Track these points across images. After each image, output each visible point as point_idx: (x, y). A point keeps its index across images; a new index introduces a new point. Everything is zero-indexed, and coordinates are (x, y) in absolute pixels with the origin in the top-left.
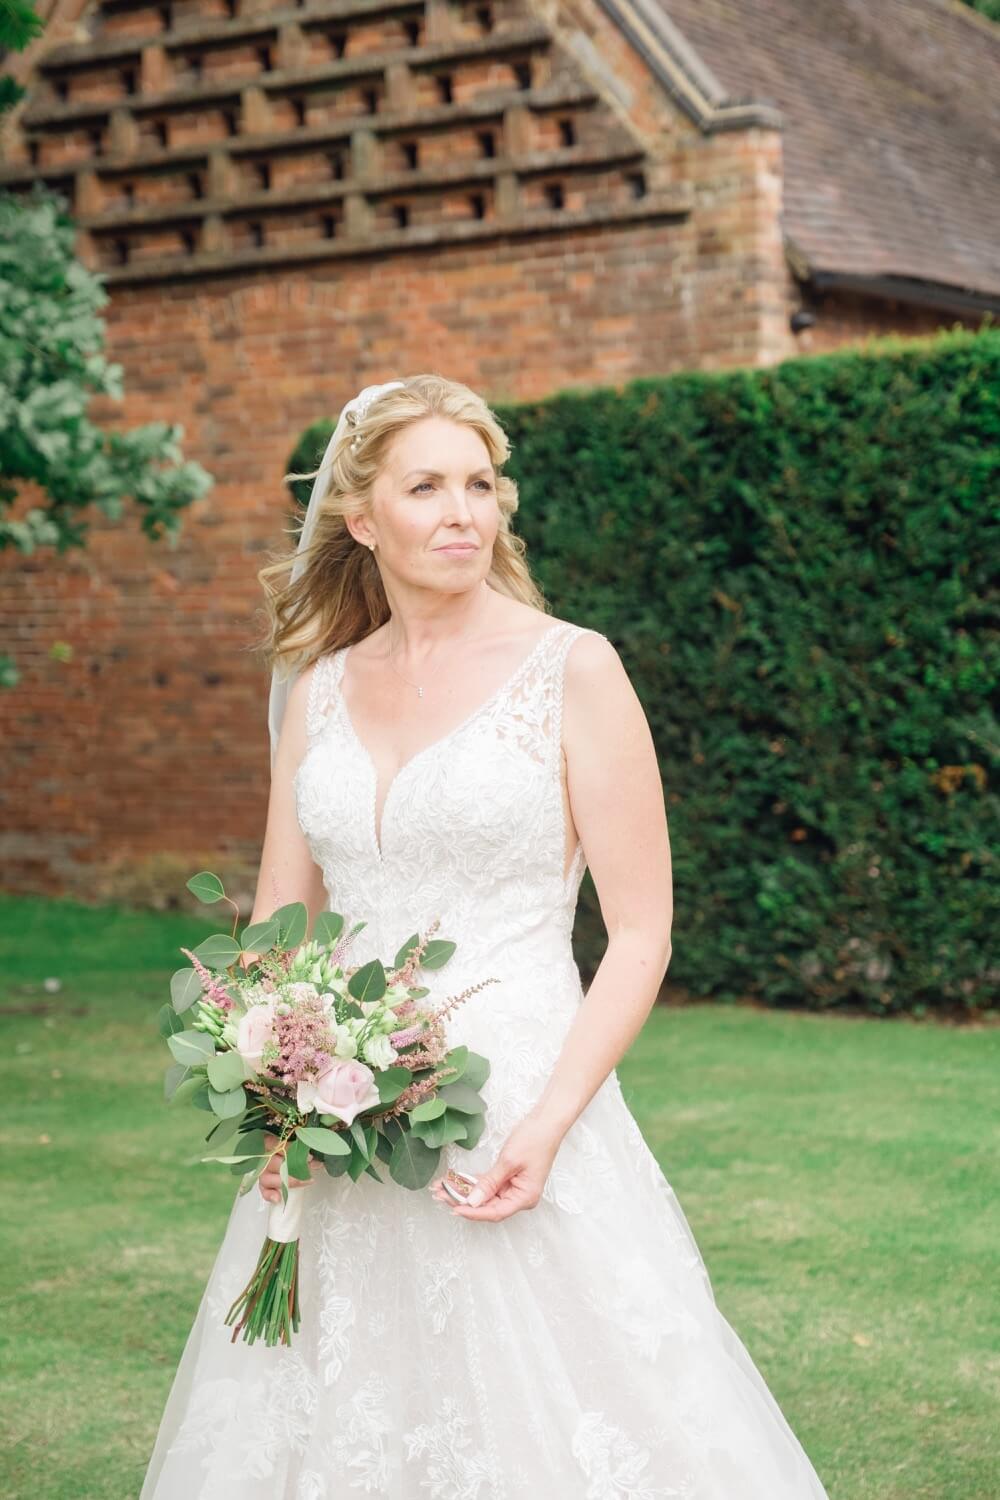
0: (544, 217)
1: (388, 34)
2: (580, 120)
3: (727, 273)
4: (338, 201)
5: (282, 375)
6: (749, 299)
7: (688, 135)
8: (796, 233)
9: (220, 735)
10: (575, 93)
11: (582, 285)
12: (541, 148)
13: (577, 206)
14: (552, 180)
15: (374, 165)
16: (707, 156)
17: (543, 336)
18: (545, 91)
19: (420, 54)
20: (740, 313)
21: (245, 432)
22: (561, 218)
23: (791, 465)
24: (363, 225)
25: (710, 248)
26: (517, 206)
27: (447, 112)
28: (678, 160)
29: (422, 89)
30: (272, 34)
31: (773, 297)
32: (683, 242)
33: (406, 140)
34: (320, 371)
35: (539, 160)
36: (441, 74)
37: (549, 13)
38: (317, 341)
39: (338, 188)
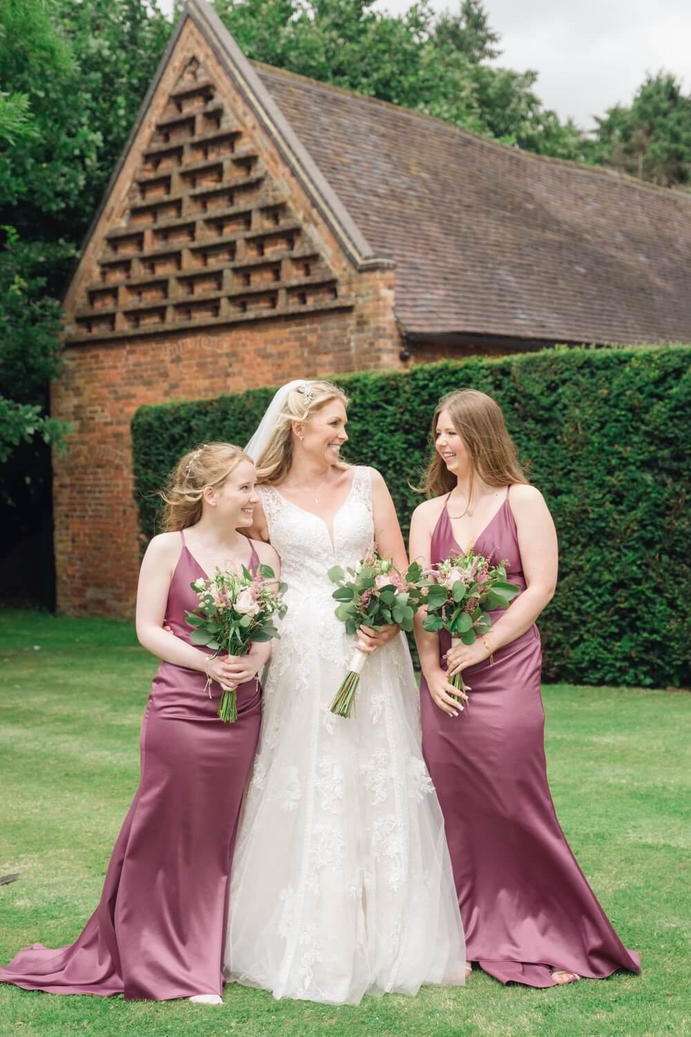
0: (299, 308)
1: (238, 224)
2: (312, 265)
3: (368, 334)
4: (218, 300)
5: (197, 378)
6: (376, 346)
7: (353, 272)
8: (400, 315)
10: (308, 252)
11: (312, 339)
12: (297, 277)
13: (311, 303)
14: (300, 291)
15: (231, 284)
16: (360, 281)
17: (298, 362)
18: (298, 252)
19: (249, 234)
20: (371, 352)
22: (303, 309)
24: (227, 311)
25: (362, 323)
26: (287, 304)
27: (261, 260)
28: (349, 283)
29: (252, 249)
30: (194, 224)
31: (389, 346)
32: (351, 321)
33: (246, 273)
34: (212, 377)
35: (294, 282)
36: (259, 242)
37: (300, 216)
38: (211, 363)
39: (219, 294)
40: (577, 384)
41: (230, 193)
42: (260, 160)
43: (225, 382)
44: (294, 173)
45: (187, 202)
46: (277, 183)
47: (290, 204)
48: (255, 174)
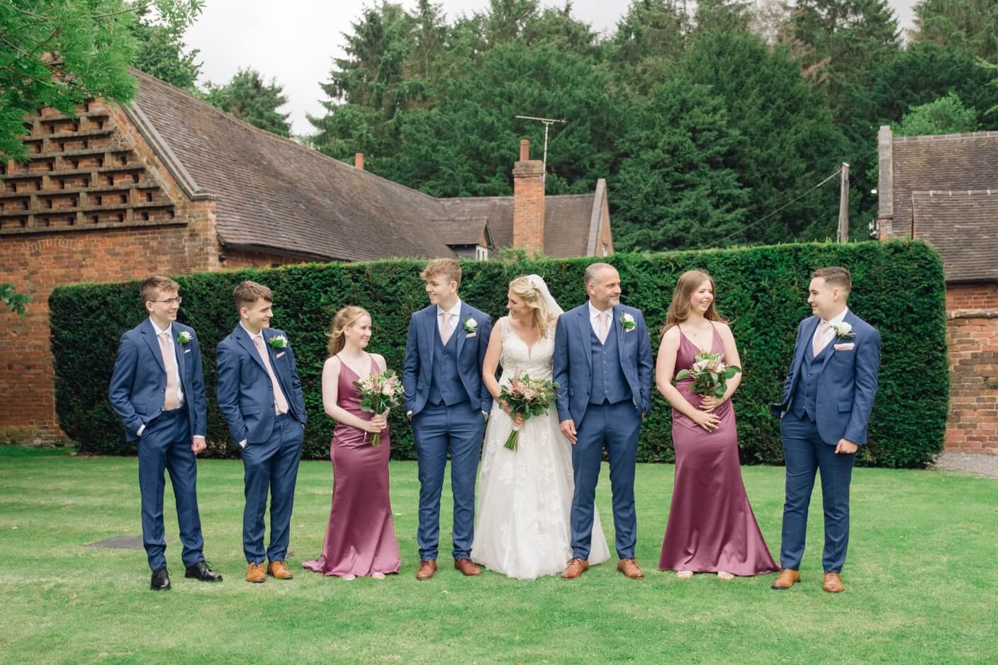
0: (142, 222)
1: (92, 162)
2: (154, 194)
3: (198, 243)
4: (75, 213)
5: (55, 268)
6: (205, 251)
7: (187, 201)
8: (220, 231)
9: (30, 385)
10: (152, 185)
11: (154, 244)
12: (141, 201)
13: (152, 220)
14: (144, 211)
15: (86, 203)
16: (193, 207)
17: (142, 259)
18: (142, 184)
19: (102, 169)
20: (202, 256)
21: (41, 286)
22: (147, 223)
23: (196, 303)
24: (82, 222)
25: (193, 235)
26: (131, 219)
27: (111, 188)
28: (184, 208)
29: (103, 180)
30: (53, 159)
31: (213, 251)
32: (185, 233)
33: (98, 196)
34: (68, 267)
35: (140, 205)
36: (110, 175)
37: (144, 160)
38: (67, 257)
39: (74, 209)
40: (409, 280)
41: (85, 140)
42: (111, 119)
43: (79, 271)
44: (139, 130)
45: (47, 143)
46: (125, 136)
47: (136, 151)
48: (105, 129)
